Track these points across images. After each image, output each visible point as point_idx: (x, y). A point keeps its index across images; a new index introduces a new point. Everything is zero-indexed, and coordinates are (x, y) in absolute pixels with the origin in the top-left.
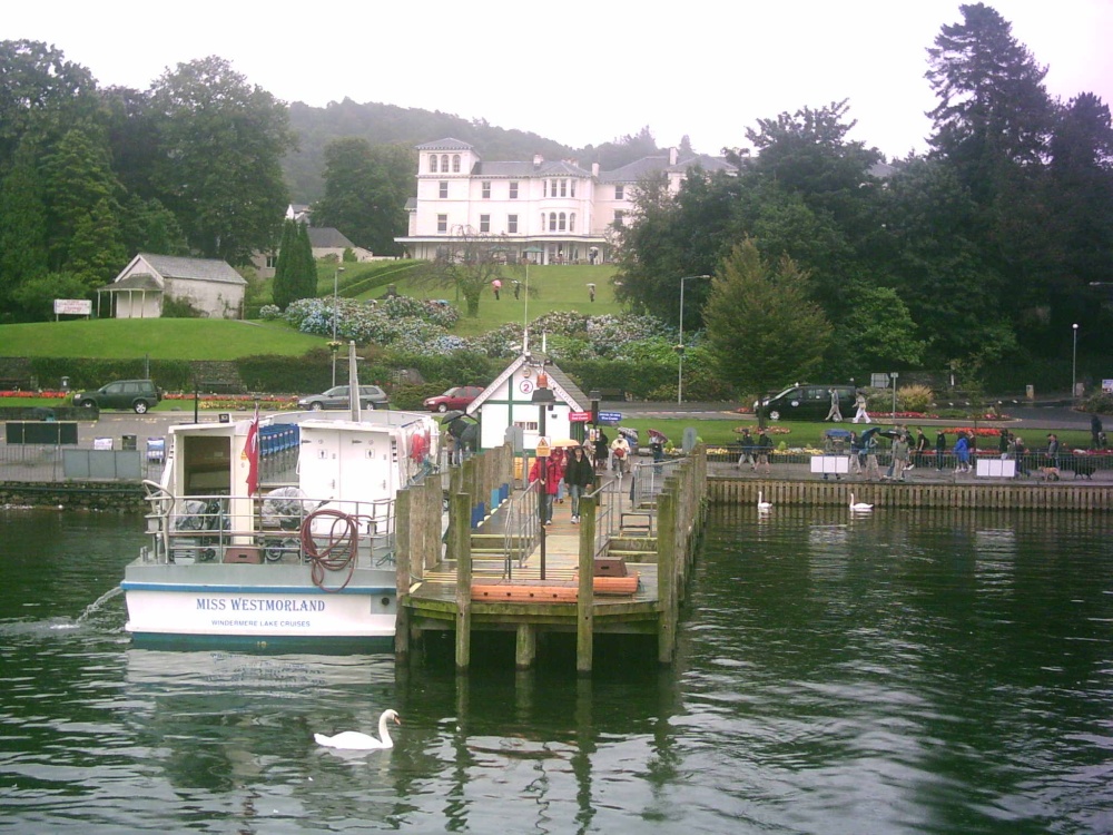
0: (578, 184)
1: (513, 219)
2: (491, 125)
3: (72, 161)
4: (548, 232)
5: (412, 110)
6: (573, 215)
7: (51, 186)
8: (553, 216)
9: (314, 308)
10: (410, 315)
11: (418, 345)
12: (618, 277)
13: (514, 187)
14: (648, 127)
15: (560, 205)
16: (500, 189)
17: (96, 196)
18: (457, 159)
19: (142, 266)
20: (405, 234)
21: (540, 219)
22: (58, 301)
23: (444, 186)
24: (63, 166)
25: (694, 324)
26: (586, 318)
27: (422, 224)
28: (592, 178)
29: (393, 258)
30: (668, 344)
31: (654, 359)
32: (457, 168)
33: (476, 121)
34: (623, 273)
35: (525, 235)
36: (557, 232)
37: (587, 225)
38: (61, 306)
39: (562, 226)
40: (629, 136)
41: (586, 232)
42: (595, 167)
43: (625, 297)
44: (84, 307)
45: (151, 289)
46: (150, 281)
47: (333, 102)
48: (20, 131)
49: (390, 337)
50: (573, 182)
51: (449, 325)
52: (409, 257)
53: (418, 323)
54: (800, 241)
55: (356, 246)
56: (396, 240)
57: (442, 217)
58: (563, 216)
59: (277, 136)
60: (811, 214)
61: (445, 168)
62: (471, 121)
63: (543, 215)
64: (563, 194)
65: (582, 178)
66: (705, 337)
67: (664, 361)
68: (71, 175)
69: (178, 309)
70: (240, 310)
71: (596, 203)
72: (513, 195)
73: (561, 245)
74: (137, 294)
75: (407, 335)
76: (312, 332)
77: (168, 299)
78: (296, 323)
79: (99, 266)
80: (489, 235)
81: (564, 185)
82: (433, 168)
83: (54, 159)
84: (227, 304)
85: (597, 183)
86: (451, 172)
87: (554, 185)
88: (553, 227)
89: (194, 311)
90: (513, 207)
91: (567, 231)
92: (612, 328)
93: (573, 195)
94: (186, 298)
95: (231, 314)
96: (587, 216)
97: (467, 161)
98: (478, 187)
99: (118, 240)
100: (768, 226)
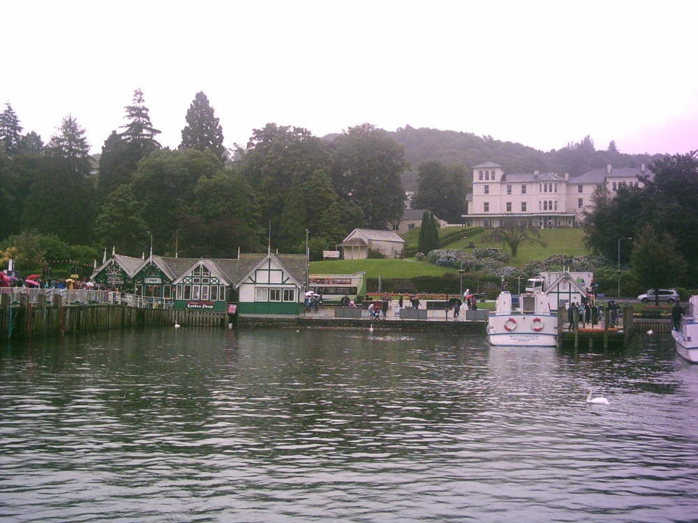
0: (558, 185)
1: (524, 204)
2: (494, 139)
3: (319, 185)
4: (543, 211)
5: (447, 132)
6: (556, 202)
7: (309, 196)
8: (545, 202)
9: (442, 253)
10: (487, 256)
11: (492, 271)
12: (586, 238)
13: (524, 187)
14: (588, 137)
15: (549, 196)
16: (517, 189)
17: (331, 201)
18: (493, 173)
19: (358, 234)
20: (467, 214)
21: (538, 204)
22: (324, 252)
23: (487, 187)
24: (314, 187)
25: (625, 260)
26: (572, 257)
27: (475, 207)
28: (566, 182)
29: (461, 225)
30: (612, 270)
31: (606, 277)
32: (493, 178)
33: (485, 137)
34: (589, 236)
35: (530, 212)
36: (548, 211)
37: (564, 207)
38: (326, 254)
39: (551, 208)
40: (578, 144)
41: (564, 211)
42: (567, 175)
43: (590, 247)
44: (336, 254)
45: (362, 245)
46: (362, 242)
47: (400, 128)
48: (293, 170)
49: (478, 267)
50: (556, 184)
51: (506, 261)
52: (468, 224)
53: (491, 261)
54: (676, 221)
55: (440, 219)
56: (463, 216)
57: (486, 204)
58: (551, 202)
59: (400, 164)
60: (681, 207)
61: (487, 178)
62: (482, 137)
63: (540, 202)
64: (551, 191)
65: (560, 182)
66: (631, 267)
67: (610, 278)
68: (318, 191)
69: (375, 254)
70: (402, 255)
71: (568, 194)
72: (524, 192)
73: (550, 218)
74: (356, 248)
75: (487, 267)
76: (441, 265)
77: (370, 250)
78: (434, 261)
79: (333, 234)
80: (512, 212)
81: (551, 186)
82: (481, 178)
83: (309, 184)
84: (396, 252)
85: (568, 184)
86: (490, 180)
87: (546, 186)
88: (545, 208)
89: (381, 255)
90: (524, 198)
91: (553, 210)
92: (585, 262)
93: (556, 191)
94: (378, 249)
95: (398, 256)
96: (564, 202)
97: (499, 174)
98: (505, 188)
99: (341, 222)
100: (660, 214)
